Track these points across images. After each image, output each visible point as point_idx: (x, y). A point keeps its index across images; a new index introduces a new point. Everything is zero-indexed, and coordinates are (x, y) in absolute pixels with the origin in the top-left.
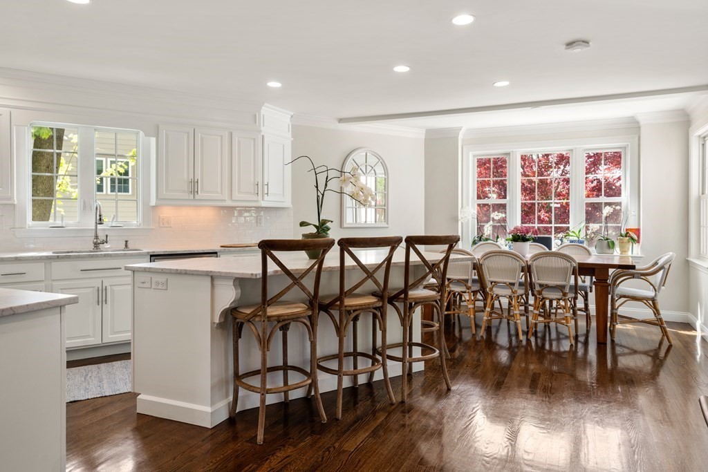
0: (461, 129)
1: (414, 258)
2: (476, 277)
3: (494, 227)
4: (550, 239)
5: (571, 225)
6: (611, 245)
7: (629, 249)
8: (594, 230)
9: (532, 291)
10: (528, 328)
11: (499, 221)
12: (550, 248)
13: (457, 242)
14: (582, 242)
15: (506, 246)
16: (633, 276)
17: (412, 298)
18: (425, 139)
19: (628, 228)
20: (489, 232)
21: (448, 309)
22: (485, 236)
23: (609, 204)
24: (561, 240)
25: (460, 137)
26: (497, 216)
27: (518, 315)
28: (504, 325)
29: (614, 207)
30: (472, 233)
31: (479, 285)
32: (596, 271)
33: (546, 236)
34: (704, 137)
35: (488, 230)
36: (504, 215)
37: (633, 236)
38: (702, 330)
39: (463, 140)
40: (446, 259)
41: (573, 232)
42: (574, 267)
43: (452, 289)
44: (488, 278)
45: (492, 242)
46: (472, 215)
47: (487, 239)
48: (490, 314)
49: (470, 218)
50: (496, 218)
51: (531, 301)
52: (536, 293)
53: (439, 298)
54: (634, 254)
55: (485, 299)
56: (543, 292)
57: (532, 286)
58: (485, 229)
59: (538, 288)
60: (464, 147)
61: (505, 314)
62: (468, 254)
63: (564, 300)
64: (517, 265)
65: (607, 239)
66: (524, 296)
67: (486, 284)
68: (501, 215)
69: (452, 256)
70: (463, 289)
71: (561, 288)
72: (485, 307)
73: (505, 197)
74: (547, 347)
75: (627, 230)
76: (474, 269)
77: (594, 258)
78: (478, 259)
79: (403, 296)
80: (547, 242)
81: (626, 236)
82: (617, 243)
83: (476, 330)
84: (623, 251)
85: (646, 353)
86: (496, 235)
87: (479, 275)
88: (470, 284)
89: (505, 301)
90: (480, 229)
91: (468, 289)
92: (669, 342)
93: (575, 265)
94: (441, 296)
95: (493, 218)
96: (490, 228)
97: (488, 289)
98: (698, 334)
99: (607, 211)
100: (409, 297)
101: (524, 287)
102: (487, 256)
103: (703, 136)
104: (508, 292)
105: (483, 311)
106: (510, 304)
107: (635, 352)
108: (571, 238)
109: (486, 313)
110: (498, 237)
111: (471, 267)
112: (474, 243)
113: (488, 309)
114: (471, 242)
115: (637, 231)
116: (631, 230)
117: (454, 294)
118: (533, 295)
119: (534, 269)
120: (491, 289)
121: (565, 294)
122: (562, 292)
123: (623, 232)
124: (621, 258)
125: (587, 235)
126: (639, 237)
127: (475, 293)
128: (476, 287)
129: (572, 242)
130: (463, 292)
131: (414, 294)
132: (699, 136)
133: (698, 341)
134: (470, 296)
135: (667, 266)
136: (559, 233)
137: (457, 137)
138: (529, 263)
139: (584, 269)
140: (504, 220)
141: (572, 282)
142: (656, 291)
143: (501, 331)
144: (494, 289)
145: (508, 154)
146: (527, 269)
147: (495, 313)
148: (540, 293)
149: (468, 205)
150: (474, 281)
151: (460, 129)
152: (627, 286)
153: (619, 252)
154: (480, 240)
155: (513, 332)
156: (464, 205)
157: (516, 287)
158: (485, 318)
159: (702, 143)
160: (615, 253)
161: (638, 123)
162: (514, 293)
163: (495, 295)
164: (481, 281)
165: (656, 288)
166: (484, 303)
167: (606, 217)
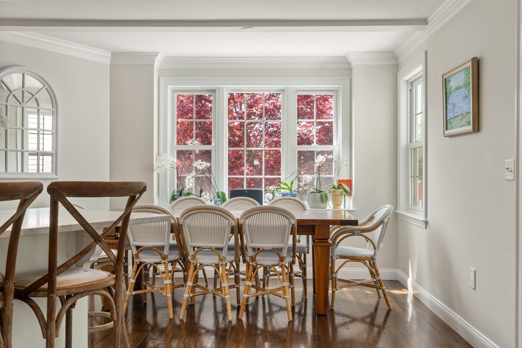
0: (157, 55)
1: (65, 219)
2: (175, 242)
3: (197, 179)
4: (261, 192)
5: (283, 177)
6: (324, 199)
7: (341, 203)
8: (308, 181)
9: (244, 257)
10: (238, 302)
11: (203, 172)
12: (261, 202)
13: (141, 193)
14: (295, 196)
15: (211, 201)
16: (353, 233)
17: (63, 289)
18: (111, 65)
19: (340, 179)
20: (191, 185)
21: (138, 286)
22: (186, 190)
23: (322, 153)
24: (273, 194)
25: (157, 65)
26: (200, 164)
27: (227, 289)
28: (209, 300)
29: (326, 156)
30: (171, 187)
31: (178, 252)
32: (316, 228)
33: (257, 189)
34: (412, 83)
35: (190, 182)
36: (208, 165)
37: (345, 187)
38: (414, 288)
39: (160, 70)
40: (125, 218)
41: (285, 184)
42: (293, 225)
43: (142, 260)
44: (190, 243)
45: (195, 197)
46: (171, 164)
47: (188, 194)
48: (193, 289)
49: (168, 167)
50: (200, 167)
51: (243, 268)
52: (248, 259)
53: (112, 282)
54: (347, 207)
55: (185, 270)
56: (257, 258)
57: (243, 249)
58: (187, 181)
59: (250, 253)
60: (161, 79)
61: (211, 287)
62: (164, 212)
63: (281, 266)
64: (226, 224)
65: (320, 192)
66: (234, 264)
67: (186, 251)
68: (205, 164)
69: (134, 216)
70: (157, 259)
71: (277, 251)
72: (185, 279)
73: (209, 143)
74: (260, 324)
75: (339, 181)
76: (172, 231)
77: (309, 214)
78: (177, 219)
79: (46, 286)
80: (257, 196)
81: (339, 188)
82: (330, 196)
83: (174, 312)
84: (336, 205)
85: (362, 320)
86: (199, 188)
87: (179, 240)
88: (166, 252)
89: (210, 271)
90: (181, 179)
91: (164, 259)
92: (388, 305)
93: (294, 223)
94: (116, 279)
95: (196, 168)
96: (193, 180)
97: (189, 258)
98: (410, 292)
99: (320, 159)
100: (58, 286)
101: (234, 252)
102: (188, 213)
103: (411, 81)
104: (215, 259)
105: (183, 286)
106: (216, 273)
107: (353, 320)
108: (283, 191)
109: (188, 287)
110: (201, 191)
111: (168, 229)
112: (173, 198)
113: (190, 283)
114: (169, 198)
115: (349, 183)
116: (343, 181)
117: (146, 266)
118: (244, 261)
119: (246, 230)
120: (194, 257)
121: (282, 259)
122: (279, 256)
123: (336, 184)
124: (335, 212)
125: (299, 187)
126: (351, 189)
127: (173, 263)
128: (175, 256)
129: (284, 195)
130: (157, 263)
131: (68, 281)
132: (407, 81)
133: (410, 300)
134: (166, 267)
135: (386, 221)
136: (270, 185)
137: (152, 66)
138: (241, 222)
139: (305, 227)
140: (209, 170)
141: (290, 242)
142: (375, 249)
143: (205, 310)
144: (197, 257)
145: (214, 91)
146: (238, 230)
147: (199, 287)
148: (253, 259)
149: (165, 151)
150: (172, 247)
151: (155, 55)
152: (348, 245)
153: (332, 206)
154: (181, 195)
155: (219, 309)
156: (161, 151)
157: (224, 253)
158: (186, 295)
159: (409, 88)
160: (328, 208)
161: (349, 64)
162: (221, 260)
163: (198, 265)
164: (181, 247)
165: (376, 245)
166: (184, 275)
167: (319, 167)
